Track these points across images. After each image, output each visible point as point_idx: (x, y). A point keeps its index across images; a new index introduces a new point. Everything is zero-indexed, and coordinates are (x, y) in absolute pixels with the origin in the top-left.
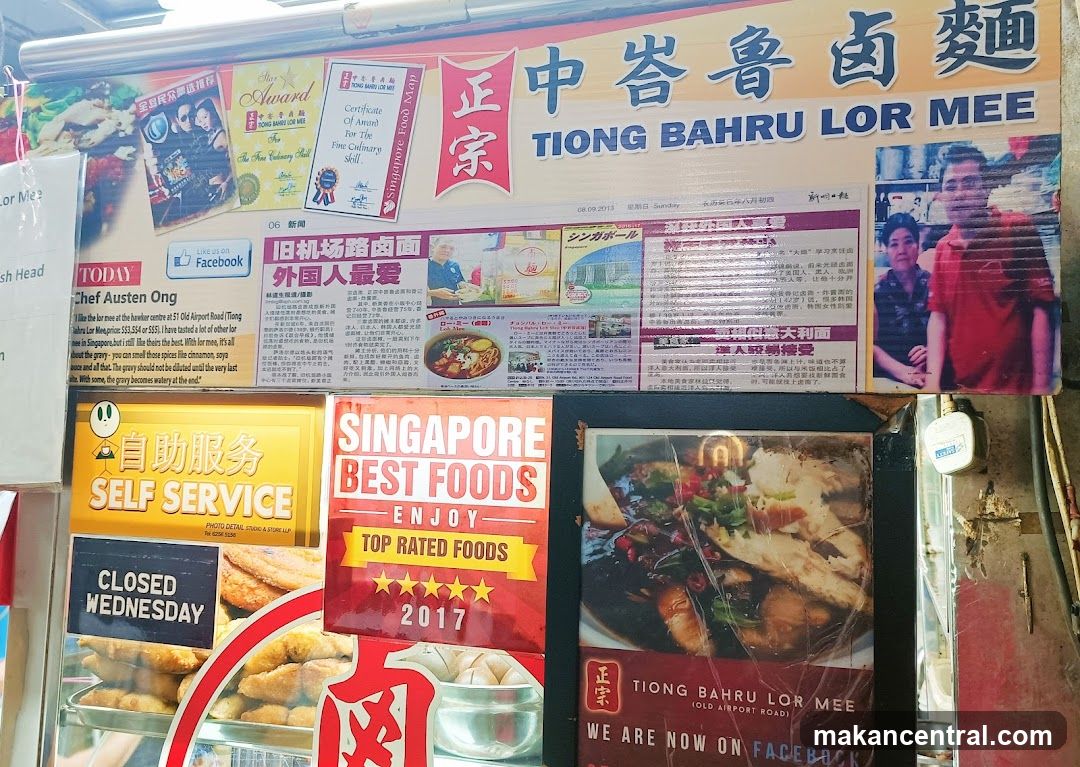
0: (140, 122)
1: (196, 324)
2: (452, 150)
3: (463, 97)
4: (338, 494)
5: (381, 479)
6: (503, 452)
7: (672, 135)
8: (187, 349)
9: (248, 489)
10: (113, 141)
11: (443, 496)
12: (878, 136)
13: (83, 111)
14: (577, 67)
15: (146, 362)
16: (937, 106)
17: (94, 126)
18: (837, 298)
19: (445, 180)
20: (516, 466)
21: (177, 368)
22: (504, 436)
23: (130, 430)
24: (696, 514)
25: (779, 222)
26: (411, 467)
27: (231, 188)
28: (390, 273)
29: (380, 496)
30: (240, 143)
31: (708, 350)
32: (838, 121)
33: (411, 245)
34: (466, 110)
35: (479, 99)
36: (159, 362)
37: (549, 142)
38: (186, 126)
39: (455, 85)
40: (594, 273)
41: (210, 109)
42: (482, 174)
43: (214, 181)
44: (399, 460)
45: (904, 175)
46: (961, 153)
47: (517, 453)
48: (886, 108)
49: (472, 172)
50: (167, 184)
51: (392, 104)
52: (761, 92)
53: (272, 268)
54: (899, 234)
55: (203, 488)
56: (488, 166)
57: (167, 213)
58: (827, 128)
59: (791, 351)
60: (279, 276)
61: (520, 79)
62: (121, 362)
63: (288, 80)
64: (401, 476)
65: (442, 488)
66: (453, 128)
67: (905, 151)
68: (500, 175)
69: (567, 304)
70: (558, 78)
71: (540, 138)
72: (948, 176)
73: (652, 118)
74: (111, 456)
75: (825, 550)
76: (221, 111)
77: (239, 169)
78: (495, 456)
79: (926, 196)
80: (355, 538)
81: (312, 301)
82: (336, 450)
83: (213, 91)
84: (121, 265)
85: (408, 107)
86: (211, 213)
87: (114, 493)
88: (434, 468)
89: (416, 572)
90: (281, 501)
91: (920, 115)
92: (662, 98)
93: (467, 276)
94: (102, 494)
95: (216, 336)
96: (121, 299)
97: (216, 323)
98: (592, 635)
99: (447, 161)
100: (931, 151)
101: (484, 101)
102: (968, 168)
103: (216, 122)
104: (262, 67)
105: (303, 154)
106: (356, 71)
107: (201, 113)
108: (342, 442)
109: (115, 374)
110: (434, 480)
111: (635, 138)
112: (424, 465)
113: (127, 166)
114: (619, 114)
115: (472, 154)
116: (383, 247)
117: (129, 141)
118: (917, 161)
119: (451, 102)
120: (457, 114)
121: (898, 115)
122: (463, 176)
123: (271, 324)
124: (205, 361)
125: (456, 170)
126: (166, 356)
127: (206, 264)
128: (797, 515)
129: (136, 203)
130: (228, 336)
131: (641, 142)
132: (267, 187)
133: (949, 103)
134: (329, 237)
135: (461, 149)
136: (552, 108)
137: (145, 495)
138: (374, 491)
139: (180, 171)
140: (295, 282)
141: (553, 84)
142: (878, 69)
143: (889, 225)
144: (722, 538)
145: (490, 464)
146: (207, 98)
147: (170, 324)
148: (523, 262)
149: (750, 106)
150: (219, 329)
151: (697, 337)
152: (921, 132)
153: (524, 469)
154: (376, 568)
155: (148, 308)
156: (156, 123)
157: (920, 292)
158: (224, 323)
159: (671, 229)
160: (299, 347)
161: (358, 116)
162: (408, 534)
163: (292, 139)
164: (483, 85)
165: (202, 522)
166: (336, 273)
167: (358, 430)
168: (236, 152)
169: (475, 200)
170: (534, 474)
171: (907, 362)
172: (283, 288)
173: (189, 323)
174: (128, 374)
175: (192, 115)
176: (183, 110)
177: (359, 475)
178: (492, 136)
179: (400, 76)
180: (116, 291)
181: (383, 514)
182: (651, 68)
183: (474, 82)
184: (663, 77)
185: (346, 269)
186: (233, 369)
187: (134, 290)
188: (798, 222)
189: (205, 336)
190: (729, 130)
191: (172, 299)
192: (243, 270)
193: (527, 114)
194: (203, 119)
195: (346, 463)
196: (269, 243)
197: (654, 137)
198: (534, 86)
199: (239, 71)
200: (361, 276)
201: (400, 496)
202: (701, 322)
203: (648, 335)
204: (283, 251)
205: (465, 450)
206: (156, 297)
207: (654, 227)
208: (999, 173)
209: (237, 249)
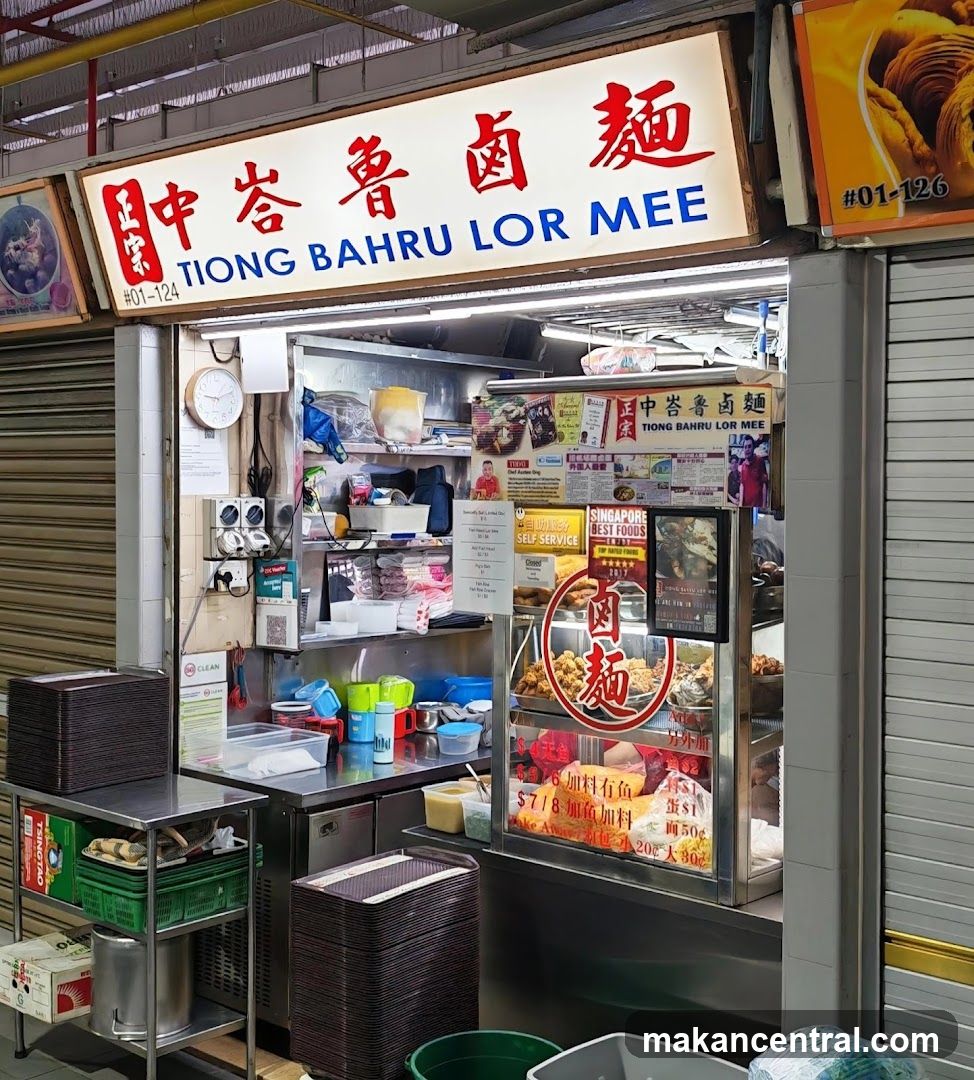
0: (527, 411)
1: (547, 482)
2: (620, 427)
3: (623, 410)
4: (592, 535)
5: (603, 530)
7: (679, 426)
8: (543, 490)
9: (565, 537)
10: (518, 418)
11: (620, 536)
12: (729, 431)
13: (508, 406)
14: (654, 402)
15: (532, 495)
16: (743, 423)
17: (512, 412)
18: (719, 479)
19: (618, 437)
20: (640, 526)
21: (540, 496)
22: (636, 516)
23: (528, 517)
24: (681, 537)
25: (705, 455)
26: (611, 526)
27: (555, 437)
28: (603, 467)
29: (603, 536)
30: (559, 421)
31: (687, 493)
32: (720, 426)
33: (609, 458)
34: (623, 414)
35: (627, 412)
36: (536, 494)
37: (646, 427)
38: (541, 413)
39: (621, 405)
40: (658, 469)
41: (548, 408)
42: (628, 435)
43: (550, 433)
44: (608, 524)
45: (735, 442)
46: (748, 437)
47: (638, 522)
48: (731, 423)
49: (625, 435)
50: (535, 433)
51: (602, 411)
52: (701, 415)
53: (569, 464)
54: (734, 460)
55: (551, 536)
56: (630, 433)
57: (536, 444)
58: (717, 428)
59: (707, 495)
60: (572, 466)
61: (638, 405)
62: (524, 495)
63: (572, 400)
64: (609, 529)
65: (620, 533)
66: (620, 420)
67: (735, 436)
68: (633, 436)
69: (652, 478)
70: (649, 405)
71: (644, 425)
72: (745, 444)
73: (674, 421)
74: (523, 526)
75: (711, 548)
77: (558, 430)
78: (634, 523)
79: (740, 450)
80: (596, 549)
81: (581, 475)
82: (590, 521)
83: (548, 402)
84: (523, 461)
85: (607, 412)
87: (525, 539)
88: (618, 526)
89: (615, 559)
90: (575, 540)
91: (739, 425)
92: (676, 415)
93: (625, 468)
94: (521, 539)
96: (523, 472)
98: (658, 575)
99: (619, 431)
100: (742, 436)
101: (629, 412)
102: (749, 442)
103: (550, 413)
104: (564, 395)
105: (577, 426)
106: (593, 399)
107: (546, 410)
108: (591, 518)
109: (523, 498)
110: (618, 530)
111: (668, 427)
112: (615, 526)
113: (523, 426)
114: (665, 419)
115: (626, 429)
116: (601, 458)
117: (523, 418)
118: (738, 440)
119: (620, 412)
120: (621, 416)
121: (733, 425)
122: (623, 436)
123: (569, 483)
124: (549, 494)
125: (621, 434)
126: (538, 492)
127: (549, 462)
128: (705, 539)
129: (527, 439)
130: (555, 486)
131: (671, 429)
132: (566, 436)
133: (746, 423)
134: (585, 454)
135: (622, 427)
136: (647, 416)
137: (534, 539)
138: (601, 534)
139: (540, 429)
140: (576, 468)
141: (648, 408)
142: (730, 411)
143: (732, 457)
144: (687, 545)
145: (633, 525)
146: (547, 404)
147: (539, 482)
148: (640, 464)
149: (698, 420)
150: (553, 483)
151: (686, 489)
152: (739, 431)
154: (602, 558)
155: (532, 477)
156: (532, 412)
157: (738, 477)
158: (555, 482)
159: (679, 456)
160: (577, 490)
161: (593, 414)
162: (611, 547)
163: (573, 421)
164: (628, 407)
165: (552, 547)
166: (588, 466)
167: (596, 515)
168: (557, 424)
169: (626, 444)
170: (643, 528)
171: (735, 497)
172: (572, 470)
173: (544, 481)
174: (526, 498)
175: (543, 409)
176: (540, 408)
177: (597, 529)
178: (631, 424)
179: (605, 401)
180: (522, 470)
181: (604, 541)
182: (673, 405)
183: (626, 405)
184: (676, 408)
185: (591, 465)
186: (558, 497)
187: (527, 470)
188: (710, 455)
189: (550, 486)
190: (694, 426)
191: (539, 473)
193: (641, 417)
194: (546, 412)
195: (593, 525)
196: (568, 455)
197: (674, 427)
198: (642, 408)
199: (557, 396)
200: (595, 467)
201: (609, 535)
202: (687, 485)
203: (673, 488)
204: (572, 458)
205: (626, 521)
206: (535, 472)
207: (674, 455)
208: (756, 444)
209: (558, 457)
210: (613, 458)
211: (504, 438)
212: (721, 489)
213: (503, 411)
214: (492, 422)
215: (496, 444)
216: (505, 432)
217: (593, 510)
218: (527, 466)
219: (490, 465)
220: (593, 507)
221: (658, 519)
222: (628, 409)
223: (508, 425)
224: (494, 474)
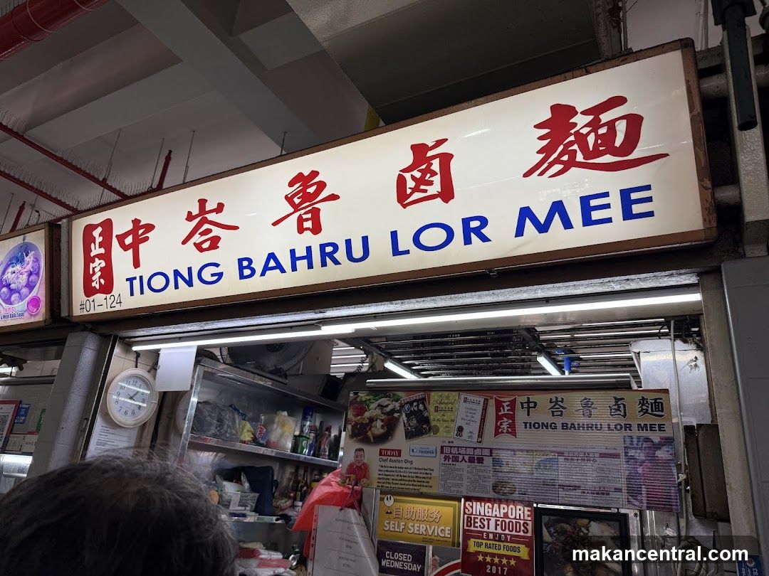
0: (402, 406)
1: (419, 471)
2: (499, 424)
3: (501, 408)
4: (465, 527)
5: (479, 523)
6: (518, 517)
7: (564, 426)
8: (416, 479)
9: (436, 527)
10: (393, 411)
11: (499, 530)
12: (624, 433)
13: (384, 401)
14: (535, 403)
15: (403, 482)
16: (640, 425)
17: (387, 406)
19: (497, 433)
20: (522, 522)
21: (413, 485)
22: (518, 512)
23: (398, 505)
25: (597, 455)
26: (489, 520)
27: (430, 429)
28: (480, 460)
29: (479, 529)
30: (433, 416)
31: (578, 492)
32: (613, 427)
33: (487, 452)
34: (502, 413)
35: (506, 410)
36: (407, 483)
37: (528, 425)
38: (416, 409)
39: (499, 405)
40: (543, 466)
41: (423, 404)
42: (508, 432)
43: (425, 426)
44: (485, 518)
46: (647, 440)
47: (522, 518)
48: (625, 425)
49: (505, 431)
50: (410, 426)
51: (480, 408)
52: (590, 416)
53: (443, 455)
54: (632, 461)
55: (421, 525)
56: (510, 430)
57: (410, 435)
58: (610, 429)
59: (603, 494)
60: (446, 458)
61: (518, 406)
62: (394, 482)
63: (448, 397)
64: (486, 523)
65: (499, 527)
66: (498, 418)
67: (631, 437)
68: (514, 433)
69: (537, 474)
70: (530, 406)
71: (526, 423)
72: (644, 446)
73: (559, 421)
74: (391, 513)
76: (427, 405)
77: (433, 424)
78: (515, 518)
79: (638, 451)
80: (471, 542)
81: (456, 467)
82: (465, 513)
83: (424, 399)
84: (395, 450)
85: (485, 409)
86: (424, 436)
87: (392, 526)
88: (496, 521)
89: (491, 555)
90: (447, 532)
91: (635, 427)
92: (561, 415)
93: (505, 463)
94: (388, 525)
95: (425, 476)
96: (395, 461)
97: (425, 472)
99: (497, 428)
101: (508, 410)
102: (649, 444)
103: (425, 408)
104: (440, 393)
105: (453, 421)
106: (469, 397)
107: (421, 405)
108: (466, 510)
109: (393, 486)
110: (496, 525)
111: (554, 426)
112: (493, 520)
113: (397, 419)
114: (548, 419)
115: (505, 426)
116: (478, 452)
117: (398, 412)
118: (635, 440)
119: (498, 410)
120: (500, 414)
121: (628, 427)
122: (503, 432)
123: (443, 473)
124: (422, 484)
125: (500, 431)
126: (409, 481)
127: (422, 452)
129: (400, 431)
130: (429, 476)
131: (556, 428)
132: (441, 429)
133: (642, 425)
134: (461, 447)
135: (501, 424)
136: (528, 415)
137: (402, 527)
138: (477, 527)
139: (414, 422)
140: (451, 460)
141: (529, 408)
142: (622, 414)
145: (514, 521)
146: (422, 401)
147: (411, 471)
149: (587, 420)
150: (426, 473)
151: (576, 488)
152: (636, 433)
153: (524, 523)
154: (478, 553)
155: (404, 465)
156: (407, 407)
158: (428, 472)
159: (566, 454)
160: (452, 481)
161: (469, 411)
162: (489, 542)
163: (448, 416)
164: (507, 406)
165: (422, 537)
166: (463, 459)
167: (472, 507)
168: (432, 417)
169: (506, 440)
170: (527, 525)
171: (637, 499)
172: (447, 462)
173: (416, 471)
174: (397, 486)
175: (418, 405)
176: (415, 404)
177: (472, 522)
178: (511, 421)
179: (482, 400)
180: (393, 458)
181: (480, 535)
182: (557, 406)
183: (505, 404)
184: (561, 409)
185: (467, 458)
186: (431, 487)
187: (398, 458)
188: (603, 455)
189: (421, 475)
190: (581, 427)
191: (411, 462)
192: (434, 455)
193: (521, 415)
194: (421, 407)
195: (468, 518)
196: (442, 447)
197: (559, 426)
198: (523, 408)
199: (433, 394)
200: (471, 460)
201: (486, 529)
202: (577, 484)
203: (562, 486)
204: (446, 450)
205: (506, 515)
206: (406, 461)
207: (561, 454)
208: (658, 447)
209: (432, 448)
210: (491, 453)
211: (378, 428)
212: (618, 490)
213: (379, 405)
214: (367, 414)
215: (369, 433)
216: (379, 424)
217: (467, 503)
218: (400, 455)
219: (362, 453)
220: (468, 499)
221: (545, 519)
222: (506, 408)
223: (383, 417)
224: (365, 461)
